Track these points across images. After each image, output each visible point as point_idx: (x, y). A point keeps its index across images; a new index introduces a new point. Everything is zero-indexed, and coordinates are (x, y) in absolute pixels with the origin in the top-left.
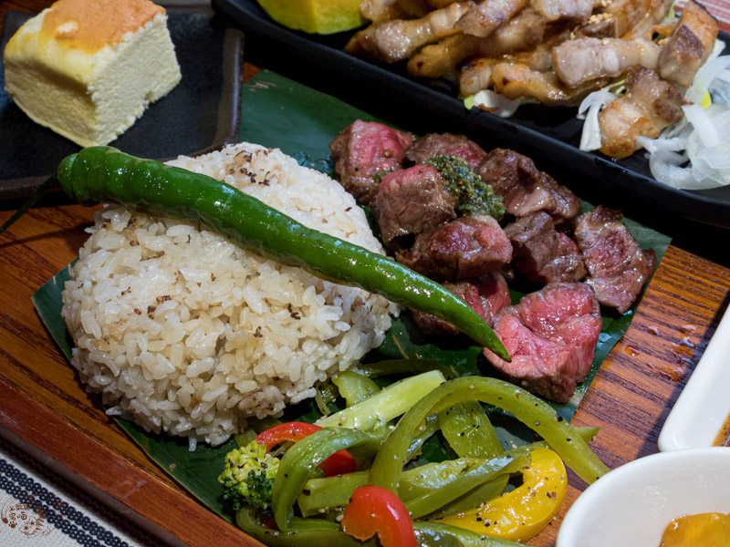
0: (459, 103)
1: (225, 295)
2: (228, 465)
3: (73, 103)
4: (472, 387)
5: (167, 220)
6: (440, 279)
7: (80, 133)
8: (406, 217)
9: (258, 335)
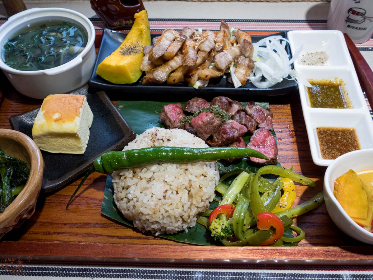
0: (193, 88)
1: (183, 181)
2: (212, 230)
3: (70, 141)
4: (261, 172)
5: (146, 167)
6: (227, 145)
7: (75, 150)
8: (208, 131)
9: (201, 188)
